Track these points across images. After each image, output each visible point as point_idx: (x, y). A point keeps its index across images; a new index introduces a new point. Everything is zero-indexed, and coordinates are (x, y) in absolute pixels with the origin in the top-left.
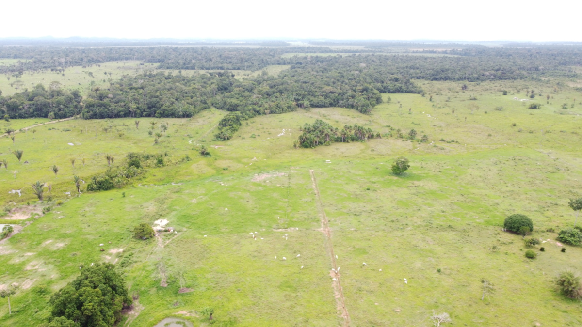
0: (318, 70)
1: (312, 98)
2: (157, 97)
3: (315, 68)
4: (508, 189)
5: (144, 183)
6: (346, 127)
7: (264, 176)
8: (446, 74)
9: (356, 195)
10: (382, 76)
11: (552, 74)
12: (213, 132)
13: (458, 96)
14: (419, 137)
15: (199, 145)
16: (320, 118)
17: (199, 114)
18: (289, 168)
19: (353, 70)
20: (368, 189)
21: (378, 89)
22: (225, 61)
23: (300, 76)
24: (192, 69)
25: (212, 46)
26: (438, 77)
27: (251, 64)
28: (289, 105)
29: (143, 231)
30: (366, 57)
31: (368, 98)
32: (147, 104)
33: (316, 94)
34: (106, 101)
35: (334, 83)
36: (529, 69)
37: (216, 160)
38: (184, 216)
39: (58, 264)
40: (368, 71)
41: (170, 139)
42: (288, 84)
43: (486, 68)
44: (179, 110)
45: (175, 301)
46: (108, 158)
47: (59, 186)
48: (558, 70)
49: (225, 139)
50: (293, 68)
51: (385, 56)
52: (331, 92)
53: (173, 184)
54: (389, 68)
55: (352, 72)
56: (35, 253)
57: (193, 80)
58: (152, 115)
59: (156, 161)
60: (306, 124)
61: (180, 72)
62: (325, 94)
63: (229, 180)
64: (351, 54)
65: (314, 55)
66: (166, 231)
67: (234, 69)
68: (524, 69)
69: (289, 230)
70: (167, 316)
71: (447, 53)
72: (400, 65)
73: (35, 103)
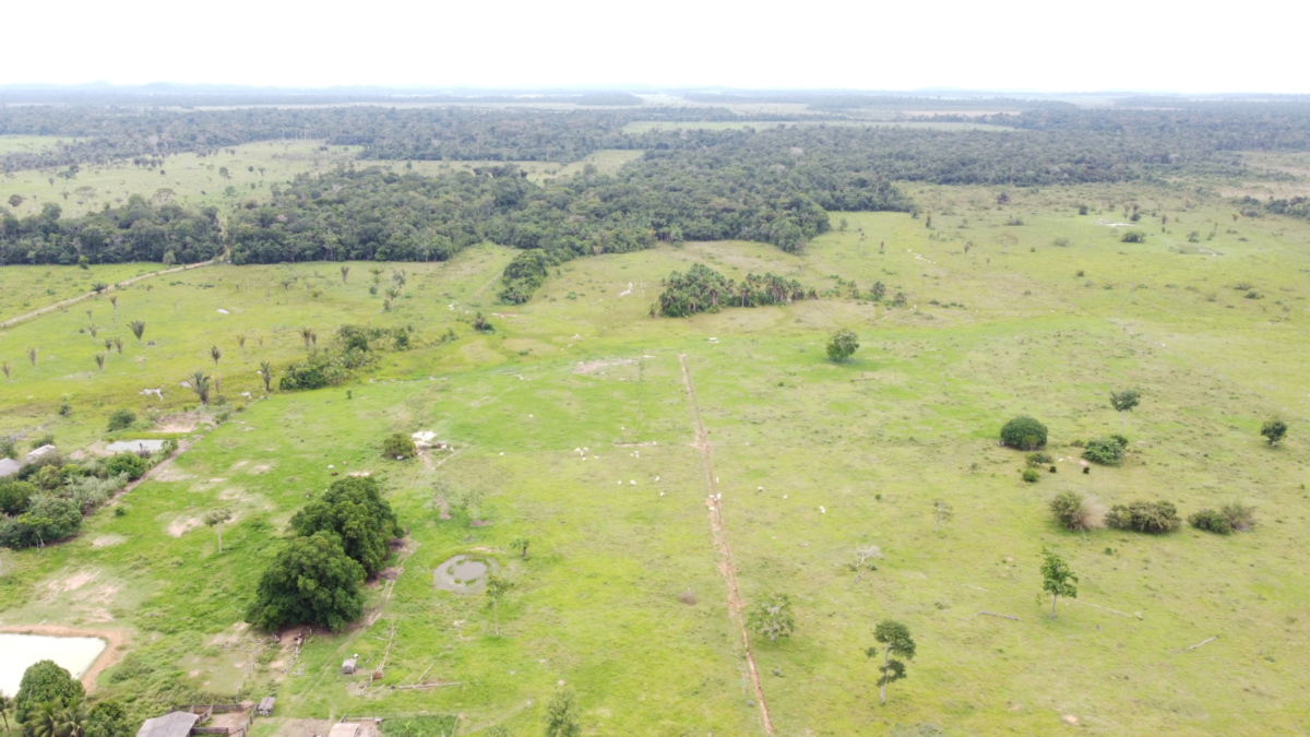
0: (702, 162)
1: (687, 222)
2: (377, 220)
3: (695, 157)
4: (1029, 384)
5: (379, 377)
6: (750, 278)
7: (595, 365)
8: (970, 170)
9: (759, 394)
10: (834, 176)
11: (1195, 169)
12: (493, 289)
13: (987, 217)
14: (890, 297)
15: (470, 312)
16: (701, 261)
17: (461, 254)
18: (641, 351)
19: (776, 162)
20: (781, 385)
21: (822, 204)
22: (502, 142)
23: (663, 175)
24: (434, 159)
25: (470, 104)
26: (953, 176)
27: (559, 148)
28: (640, 236)
29: (399, 445)
30: (806, 134)
31: (801, 220)
32: (358, 234)
33: (696, 214)
34: (274, 227)
35: (733, 190)
36: (1151, 160)
37: (504, 338)
38: (462, 426)
39: (270, 492)
40: (806, 165)
41: (412, 302)
42: (638, 194)
43: (1056, 157)
44: (422, 246)
45: (467, 536)
46: (306, 335)
47: (227, 382)
48: (1209, 160)
49: (517, 302)
50: (649, 157)
51: (849, 130)
52: (727, 210)
53: (432, 379)
54: (851, 158)
55: (772, 167)
56: (226, 479)
57: (442, 185)
58: (369, 257)
59: (393, 340)
60: (675, 273)
61: (409, 166)
62: (713, 213)
63: (532, 372)
64: (775, 125)
65: (695, 126)
66: (434, 447)
67: (523, 159)
68: (1137, 158)
69: (640, 445)
70: (458, 553)
71: (985, 122)
72: (876, 150)
73: (136, 232)
